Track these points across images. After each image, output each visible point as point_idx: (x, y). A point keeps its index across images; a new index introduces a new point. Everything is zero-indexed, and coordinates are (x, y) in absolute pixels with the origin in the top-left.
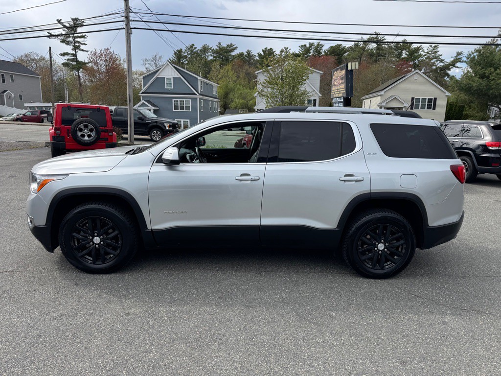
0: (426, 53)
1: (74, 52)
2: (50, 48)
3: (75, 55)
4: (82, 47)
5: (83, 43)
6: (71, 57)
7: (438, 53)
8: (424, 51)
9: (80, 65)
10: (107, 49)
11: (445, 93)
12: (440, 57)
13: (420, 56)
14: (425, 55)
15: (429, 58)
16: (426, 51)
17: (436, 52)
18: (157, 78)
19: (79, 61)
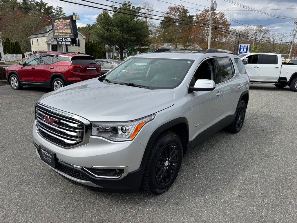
0: (56, 11)
7: (63, 12)
8: (54, 9)
11: (83, 37)
12: (65, 15)
13: (52, 12)
14: (55, 12)
15: (57, 14)
16: (56, 10)
17: (61, 11)
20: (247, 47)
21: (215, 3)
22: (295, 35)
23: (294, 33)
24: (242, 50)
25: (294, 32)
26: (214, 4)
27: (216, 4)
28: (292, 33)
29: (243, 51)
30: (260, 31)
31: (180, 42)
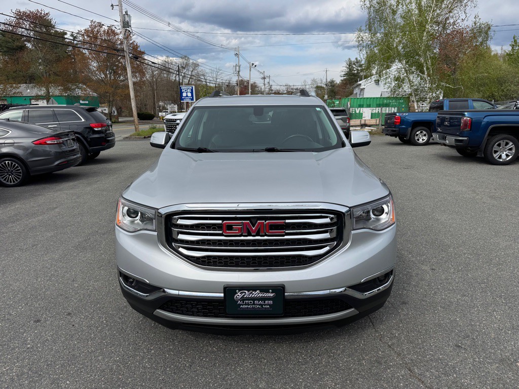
20: (192, 90)
21: (127, 14)
22: (239, 72)
23: (237, 70)
24: (184, 94)
25: (237, 68)
26: (126, 16)
27: (129, 16)
28: (234, 70)
29: (187, 96)
30: (187, 65)
31: (55, 83)
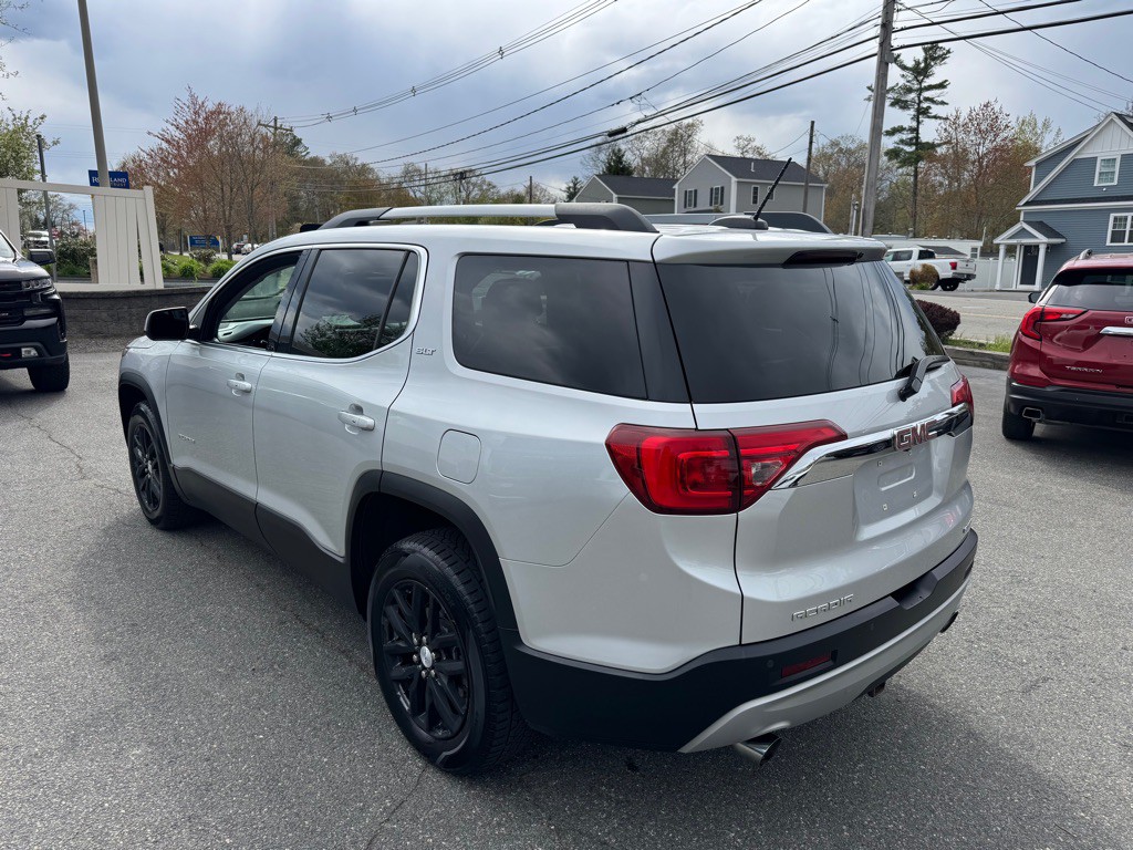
1: (914, 124)
2: (813, 123)
3: (916, 130)
4: (935, 109)
5: (939, 99)
6: (906, 136)
9: (924, 150)
10: (986, 106)
18: (1075, 161)
19: (921, 143)
